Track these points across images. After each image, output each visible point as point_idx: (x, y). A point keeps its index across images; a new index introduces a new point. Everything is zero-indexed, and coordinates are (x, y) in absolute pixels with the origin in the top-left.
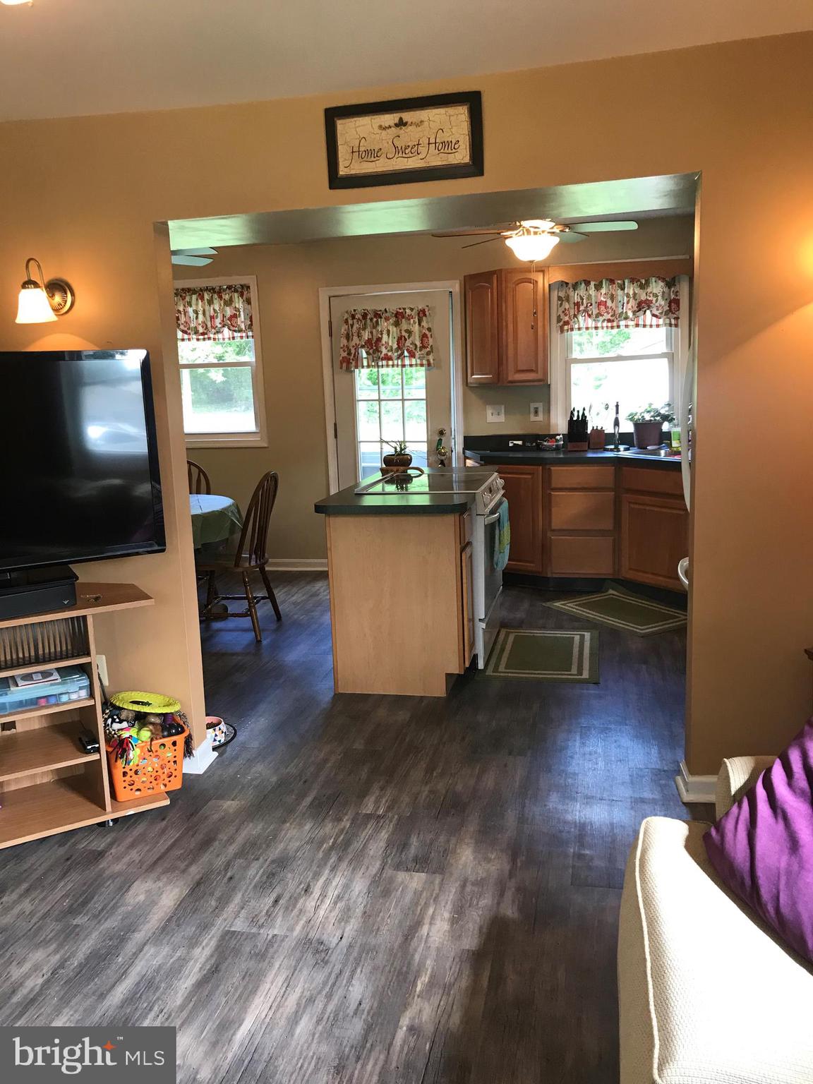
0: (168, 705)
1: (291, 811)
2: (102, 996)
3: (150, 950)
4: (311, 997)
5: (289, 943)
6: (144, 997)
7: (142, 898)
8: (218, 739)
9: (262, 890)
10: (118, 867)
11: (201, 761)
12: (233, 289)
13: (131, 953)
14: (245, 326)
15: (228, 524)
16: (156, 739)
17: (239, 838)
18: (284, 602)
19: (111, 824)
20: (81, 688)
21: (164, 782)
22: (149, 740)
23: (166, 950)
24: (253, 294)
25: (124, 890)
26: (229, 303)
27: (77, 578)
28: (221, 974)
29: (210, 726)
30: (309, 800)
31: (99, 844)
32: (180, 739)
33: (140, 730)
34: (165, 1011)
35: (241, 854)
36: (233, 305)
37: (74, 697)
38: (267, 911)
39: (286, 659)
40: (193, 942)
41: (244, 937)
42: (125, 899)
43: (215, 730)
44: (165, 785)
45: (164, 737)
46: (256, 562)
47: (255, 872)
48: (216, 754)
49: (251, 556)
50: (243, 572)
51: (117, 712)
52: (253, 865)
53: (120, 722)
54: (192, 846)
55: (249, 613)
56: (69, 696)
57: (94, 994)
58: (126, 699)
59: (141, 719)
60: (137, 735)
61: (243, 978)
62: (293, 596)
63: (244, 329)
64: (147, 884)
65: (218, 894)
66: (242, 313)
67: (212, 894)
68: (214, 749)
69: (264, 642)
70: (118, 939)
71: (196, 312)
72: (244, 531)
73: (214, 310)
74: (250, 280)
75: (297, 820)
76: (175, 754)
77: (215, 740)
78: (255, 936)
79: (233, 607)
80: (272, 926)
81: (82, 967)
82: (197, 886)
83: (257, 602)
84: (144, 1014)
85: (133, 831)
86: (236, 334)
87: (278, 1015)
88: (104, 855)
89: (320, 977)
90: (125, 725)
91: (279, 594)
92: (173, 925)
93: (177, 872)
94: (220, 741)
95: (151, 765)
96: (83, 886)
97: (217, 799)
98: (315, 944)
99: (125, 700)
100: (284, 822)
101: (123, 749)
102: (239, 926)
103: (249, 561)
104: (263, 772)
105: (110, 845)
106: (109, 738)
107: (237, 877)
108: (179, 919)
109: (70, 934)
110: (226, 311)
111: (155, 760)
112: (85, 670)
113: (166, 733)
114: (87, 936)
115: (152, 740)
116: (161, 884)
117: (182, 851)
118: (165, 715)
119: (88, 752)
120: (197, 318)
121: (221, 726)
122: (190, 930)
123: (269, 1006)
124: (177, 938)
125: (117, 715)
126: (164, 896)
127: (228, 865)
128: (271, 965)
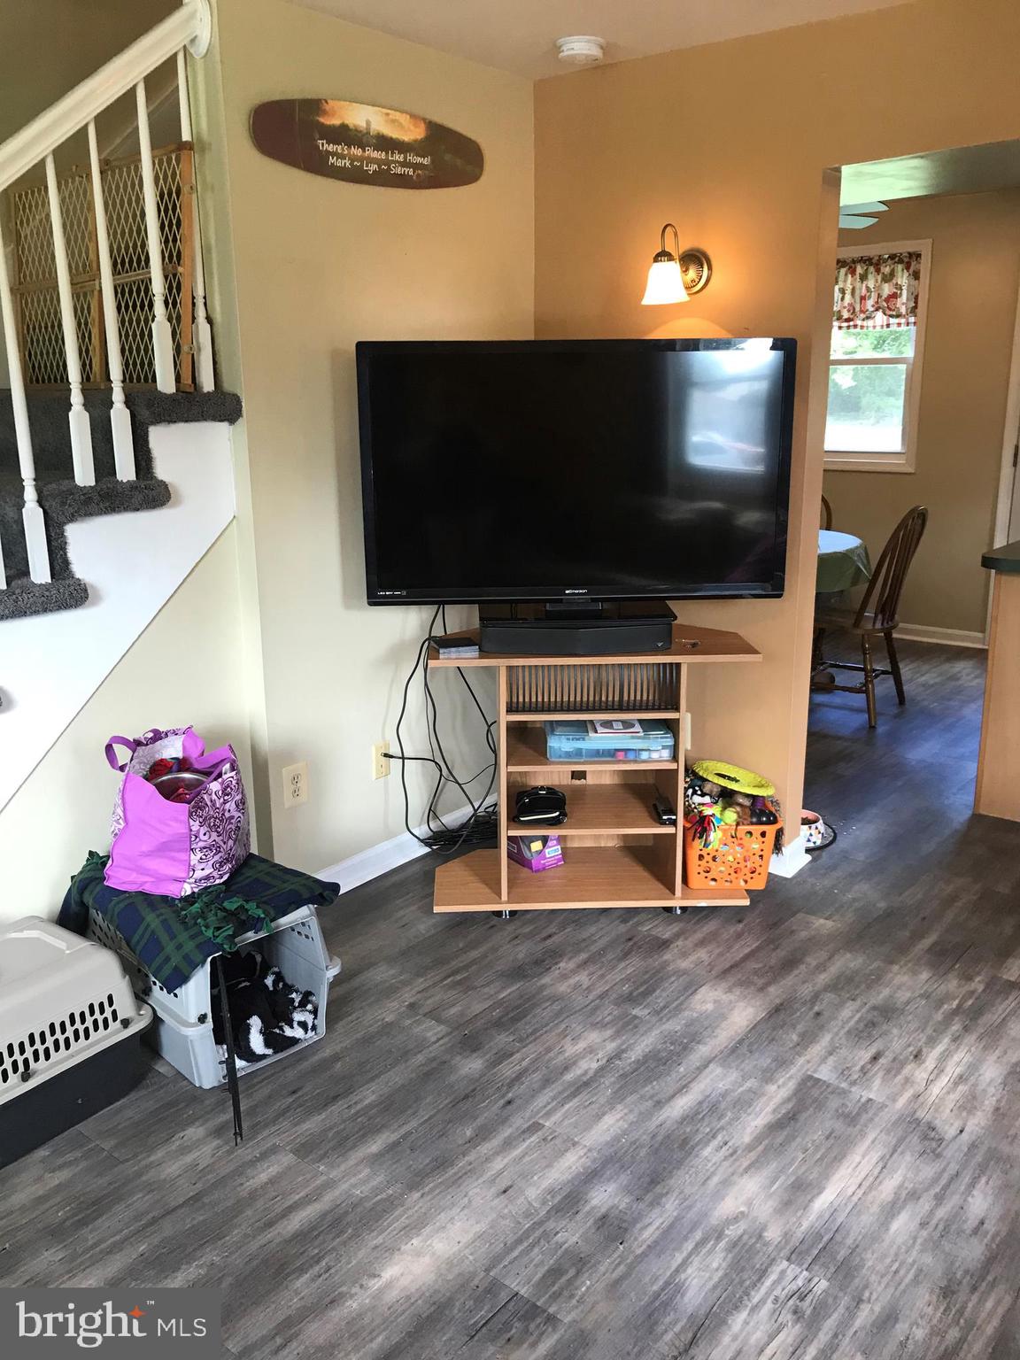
0: (761, 786)
1: (903, 949)
2: (659, 1104)
3: (715, 1070)
4: (915, 1193)
5: (887, 1116)
6: (707, 1120)
7: (710, 1007)
8: (813, 839)
9: (857, 1039)
10: (685, 964)
11: (791, 862)
12: (897, 259)
13: (694, 1066)
14: (907, 310)
15: (852, 571)
16: (743, 824)
17: (831, 968)
18: (911, 680)
19: (679, 912)
20: (664, 747)
21: (745, 878)
22: (735, 823)
23: (734, 1075)
24: (925, 266)
25: (690, 992)
26: (888, 278)
27: (676, 618)
28: (799, 1124)
29: (806, 822)
30: (927, 942)
31: (666, 932)
32: (771, 830)
33: (724, 809)
34: (730, 1144)
35: (834, 987)
36: (894, 281)
37: (655, 756)
38: (863, 1067)
39: (907, 756)
40: (768, 1076)
41: (830, 1090)
42: (690, 1003)
43: (810, 827)
44: (746, 882)
45: (752, 824)
46: (882, 624)
47: (850, 1014)
48: (809, 858)
49: (876, 616)
50: (863, 635)
51: (699, 783)
52: (848, 1005)
53: (703, 795)
54: (773, 962)
55: (864, 689)
56: (650, 754)
57: (651, 1097)
58: (711, 769)
59: (727, 797)
60: (721, 814)
61: (827, 1138)
62: (922, 675)
63: (904, 313)
64: (716, 993)
65: (800, 1028)
66: (905, 293)
67: (794, 1027)
68: (808, 851)
69: (881, 730)
70: (681, 1045)
71: (843, 291)
72: (873, 582)
73: (868, 288)
74: (924, 246)
75: (910, 965)
76: (763, 846)
77: (809, 841)
78: (844, 1093)
79: (842, 678)
80: (868, 1088)
81: (640, 1063)
82: (776, 1011)
83: (877, 676)
84: (705, 1140)
85: (702, 927)
86: (892, 321)
87: (870, 1197)
88: (669, 946)
89: (928, 1171)
90: (707, 799)
91: (906, 670)
92: (744, 1049)
93: (752, 988)
94: (815, 843)
95: (732, 854)
96: (644, 975)
97: (807, 913)
98: (923, 1127)
99: (708, 769)
100: (892, 963)
101: (703, 827)
102: (825, 1073)
103: (871, 622)
104: (866, 893)
105: (677, 936)
106: (688, 811)
107: (826, 1014)
108: (751, 1044)
109: (628, 1025)
110: (883, 290)
111: (738, 849)
112: (671, 727)
113: (754, 820)
114: (646, 1032)
115: (738, 824)
116: (732, 997)
117: (760, 965)
118: (754, 798)
119: (663, 823)
120: (843, 299)
121: (817, 824)
122: (765, 1061)
123: (859, 1182)
124: (748, 1065)
125: (699, 786)
126: (736, 1012)
127: (816, 997)
128: (862, 1134)
